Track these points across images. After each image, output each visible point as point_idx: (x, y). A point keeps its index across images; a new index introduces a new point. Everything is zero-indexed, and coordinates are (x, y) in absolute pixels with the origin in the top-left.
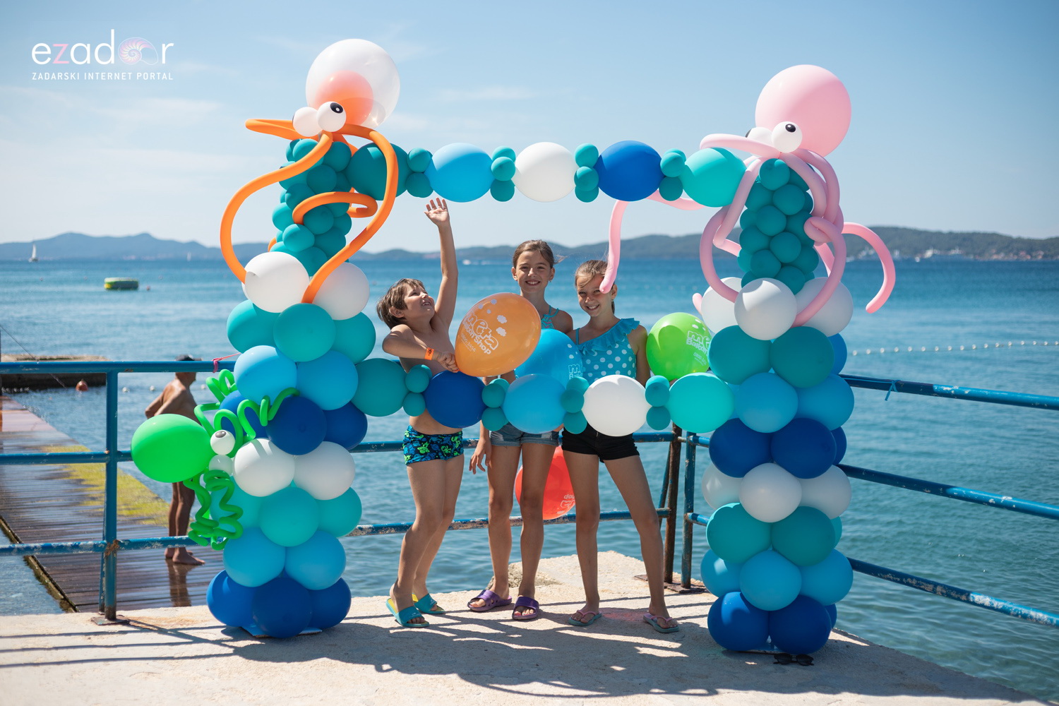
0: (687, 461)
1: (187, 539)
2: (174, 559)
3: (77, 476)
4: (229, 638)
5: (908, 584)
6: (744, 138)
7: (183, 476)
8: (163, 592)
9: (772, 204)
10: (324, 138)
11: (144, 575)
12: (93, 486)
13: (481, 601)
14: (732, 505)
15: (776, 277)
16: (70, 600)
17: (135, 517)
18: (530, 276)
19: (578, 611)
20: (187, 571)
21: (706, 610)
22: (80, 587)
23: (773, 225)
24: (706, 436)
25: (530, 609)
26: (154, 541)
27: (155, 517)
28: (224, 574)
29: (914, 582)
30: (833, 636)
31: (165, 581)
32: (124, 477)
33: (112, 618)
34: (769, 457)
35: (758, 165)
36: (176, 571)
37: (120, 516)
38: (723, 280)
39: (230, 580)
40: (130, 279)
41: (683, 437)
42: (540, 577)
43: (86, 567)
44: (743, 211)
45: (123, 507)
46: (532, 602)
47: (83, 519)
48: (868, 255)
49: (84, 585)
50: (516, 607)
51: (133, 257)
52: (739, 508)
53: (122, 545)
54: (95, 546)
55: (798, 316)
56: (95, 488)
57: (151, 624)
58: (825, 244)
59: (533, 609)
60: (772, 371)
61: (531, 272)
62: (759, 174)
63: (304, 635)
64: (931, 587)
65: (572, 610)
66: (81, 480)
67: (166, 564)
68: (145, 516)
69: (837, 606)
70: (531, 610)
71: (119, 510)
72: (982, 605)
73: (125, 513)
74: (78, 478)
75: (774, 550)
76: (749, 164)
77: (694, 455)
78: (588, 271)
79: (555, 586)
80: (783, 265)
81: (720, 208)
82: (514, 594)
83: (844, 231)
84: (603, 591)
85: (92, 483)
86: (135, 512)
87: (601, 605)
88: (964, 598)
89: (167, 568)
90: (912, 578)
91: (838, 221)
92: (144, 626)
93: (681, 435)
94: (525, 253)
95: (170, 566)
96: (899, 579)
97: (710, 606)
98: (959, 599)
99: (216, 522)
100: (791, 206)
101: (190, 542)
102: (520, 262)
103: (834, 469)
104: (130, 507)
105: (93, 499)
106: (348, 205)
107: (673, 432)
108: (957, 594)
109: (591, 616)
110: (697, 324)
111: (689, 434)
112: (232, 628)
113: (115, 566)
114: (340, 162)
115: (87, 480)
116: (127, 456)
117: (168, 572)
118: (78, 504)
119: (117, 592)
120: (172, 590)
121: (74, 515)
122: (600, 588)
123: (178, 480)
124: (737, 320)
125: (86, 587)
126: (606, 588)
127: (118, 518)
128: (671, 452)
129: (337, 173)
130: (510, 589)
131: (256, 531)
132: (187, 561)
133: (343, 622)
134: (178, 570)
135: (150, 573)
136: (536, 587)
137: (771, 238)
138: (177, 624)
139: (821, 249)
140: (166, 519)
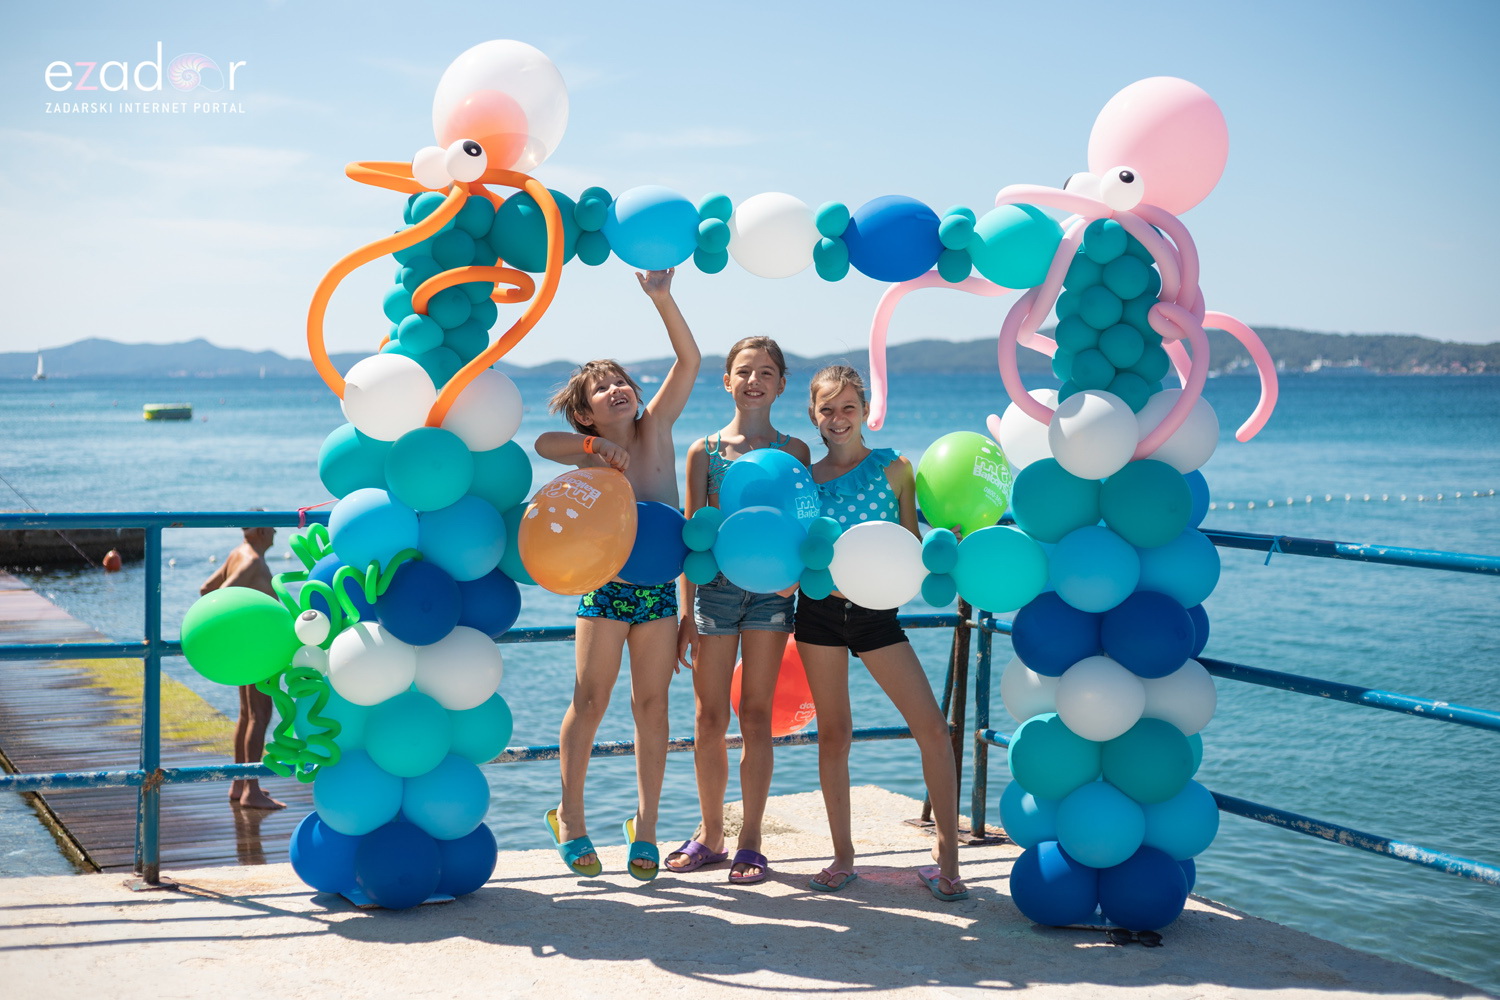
0: (979, 655)
1: (261, 767)
2: (243, 801)
3: (102, 683)
4: (322, 909)
5: (1298, 829)
6: (1061, 191)
7: (255, 676)
8: (225, 848)
9: (1102, 284)
10: (456, 191)
11: (200, 824)
12: (126, 697)
13: (684, 857)
14: (1046, 718)
15: (1108, 387)
16: (93, 860)
17: (186, 742)
18: (751, 384)
19: (824, 871)
20: (261, 819)
21: (1008, 868)
22: (108, 842)
23: (1104, 314)
24: (1006, 619)
25: (755, 867)
26: (213, 770)
27: (215, 741)
28: (315, 817)
29: (1307, 826)
30: (1191, 905)
31: (230, 833)
32: (171, 685)
33: (154, 882)
34: (1098, 648)
35: (1081, 227)
36: (245, 818)
37: (164, 740)
38: (1031, 393)
39: (323, 826)
40: (179, 406)
41: (974, 620)
42: (768, 822)
43: (117, 812)
44: (1061, 293)
45: (169, 727)
46: (757, 858)
47: (111, 744)
48: (1240, 368)
49: (114, 838)
50: (734, 865)
51: (183, 374)
52: (1056, 721)
53: (167, 775)
54: (129, 778)
55: (1139, 444)
56: (129, 701)
57: (209, 889)
58: (1178, 342)
59: (759, 868)
60: (1102, 523)
61: (752, 378)
62: (1083, 241)
63: (429, 904)
64: (1331, 833)
65: (816, 868)
66: (108, 690)
67: (231, 809)
68: (201, 740)
69: (1196, 862)
70: (757, 870)
71: (164, 732)
72: (1406, 859)
73: (172, 735)
74: (104, 686)
75: (1105, 780)
76: (1067, 227)
77: (990, 646)
78: (836, 379)
79: (789, 834)
80: (1118, 371)
81: (1028, 290)
82: (731, 846)
83: (1207, 325)
84: (859, 842)
85: (124, 693)
86: (185, 735)
87: (857, 862)
88: (1379, 848)
89: (232, 814)
90: (1304, 820)
91: (1196, 308)
92: (199, 892)
93: (970, 618)
94: (745, 352)
95: (237, 811)
96: (1285, 822)
97: (1014, 863)
98: (1371, 850)
99: (302, 743)
100: (1128, 286)
101: (265, 772)
102: (738, 364)
103: (1190, 663)
104: (179, 727)
105: (127, 716)
106: (491, 285)
107: (959, 613)
108: (1368, 842)
109: (842, 875)
110: (988, 446)
111: (984, 614)
112: (326, 894)
113: (157, 812)
114: (479, 223)
115: (118, 689)
116: (175, 648)
117: (234, 819)
118: (103, 723)
119: (161, 847)
120: (239, 845)
121: (99, 739)
122: (854, 837)
123: (247, 683)
124: (1053, 451)
125: (116, 841)
126: (863, 838)
127: (162, 743)
128: (957, 642)
129: (475, 240)
130: (726, 838)
131: (360, 756)
132: (261, 804)
133: (486, 886)
134: (249, 816)
135: (208, 821)
136: (762, 836)
137: (1101, 332)
138: (248, 889)
139: (1172, 348)
140: (231, 745)
